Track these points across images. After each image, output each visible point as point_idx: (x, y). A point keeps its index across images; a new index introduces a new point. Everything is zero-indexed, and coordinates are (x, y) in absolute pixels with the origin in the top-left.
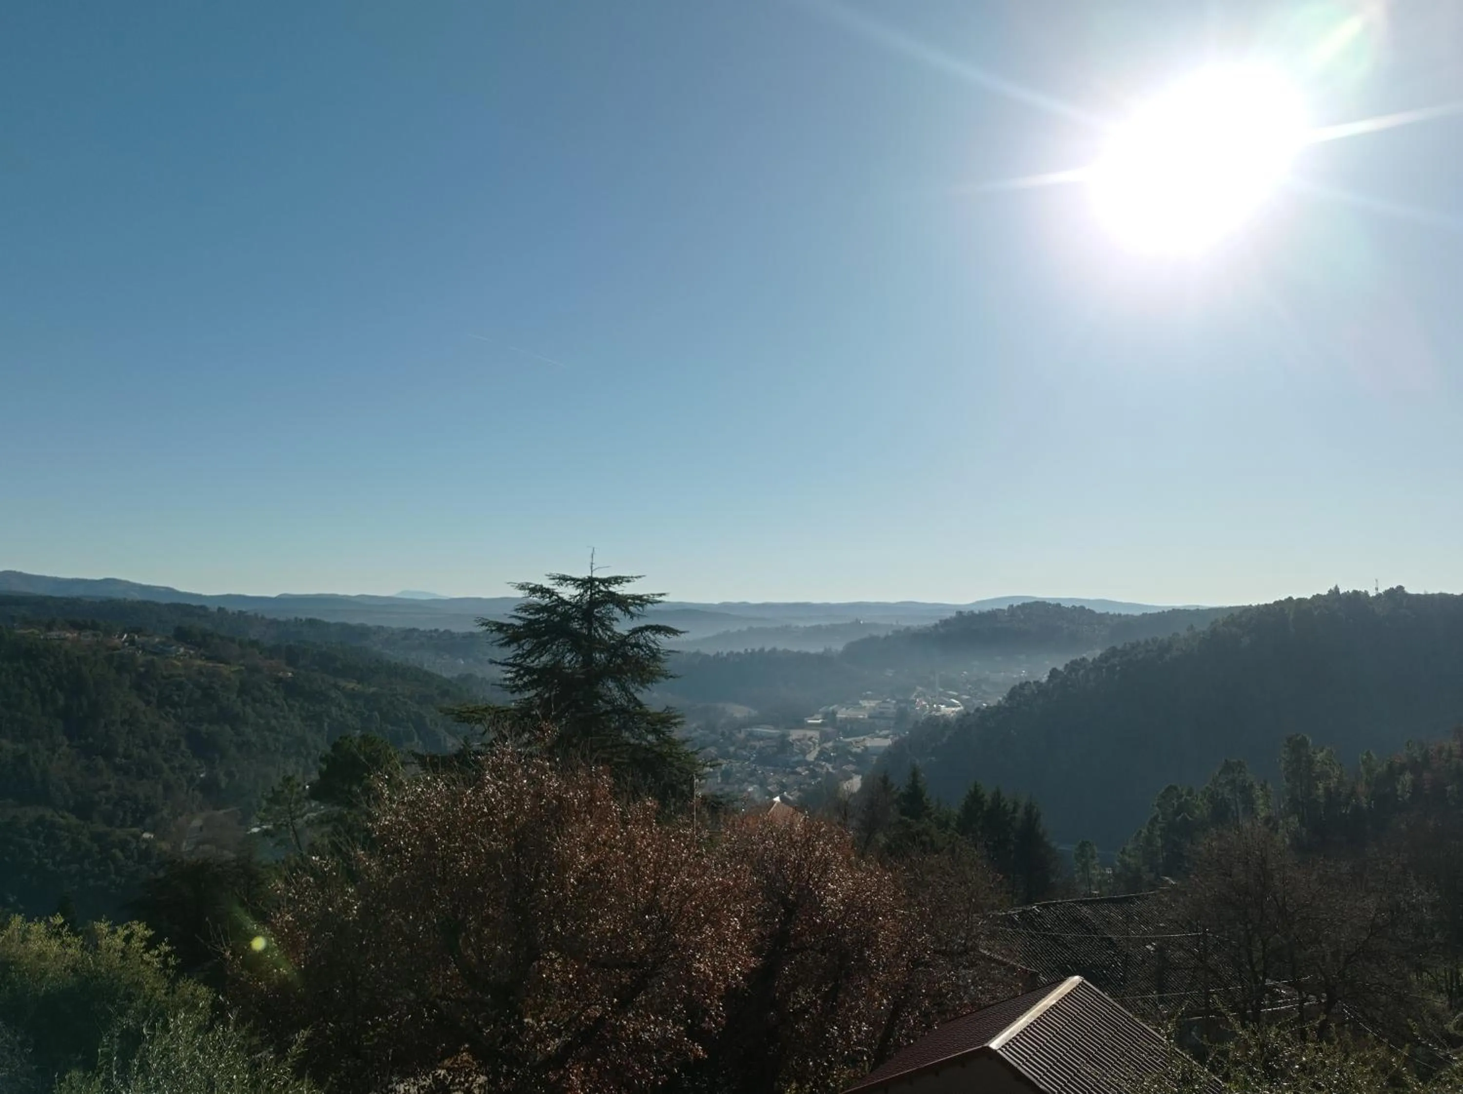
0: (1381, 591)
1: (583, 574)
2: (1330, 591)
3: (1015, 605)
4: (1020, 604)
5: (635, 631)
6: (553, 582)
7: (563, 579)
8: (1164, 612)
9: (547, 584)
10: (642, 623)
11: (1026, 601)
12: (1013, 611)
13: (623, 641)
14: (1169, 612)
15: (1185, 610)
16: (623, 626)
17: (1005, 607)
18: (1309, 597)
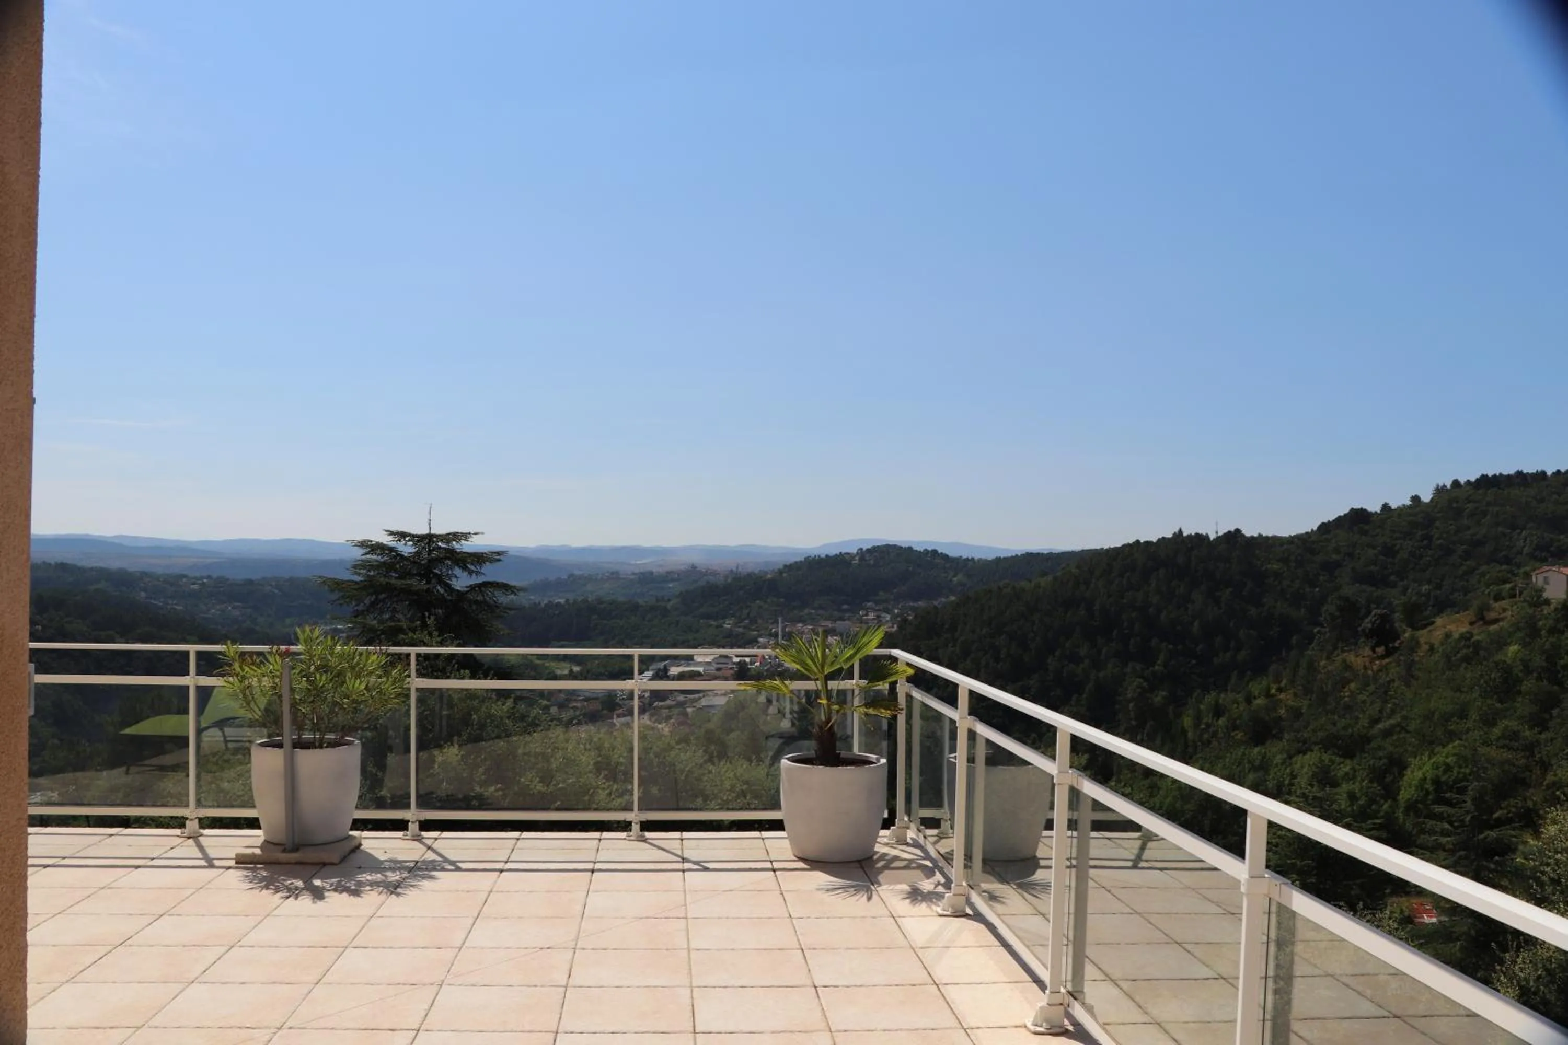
0: (1220, 534)
1: (421, 529)
2: (1174, 534)
3: (864, 549)
4: (869, 547)
5: (472, 588)
6: (391, 538)
7: (402, 535)
8: (1017, 555)
9: (387, 540)
10: (480, 580)
11: (876, 544)
12: (864, 554)
13: (461, 595)
14: (1022, 555)
15: (1038, 554)
16: (461, 581)
17: (854, 550)
18: (1155, 540)
